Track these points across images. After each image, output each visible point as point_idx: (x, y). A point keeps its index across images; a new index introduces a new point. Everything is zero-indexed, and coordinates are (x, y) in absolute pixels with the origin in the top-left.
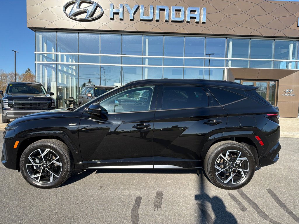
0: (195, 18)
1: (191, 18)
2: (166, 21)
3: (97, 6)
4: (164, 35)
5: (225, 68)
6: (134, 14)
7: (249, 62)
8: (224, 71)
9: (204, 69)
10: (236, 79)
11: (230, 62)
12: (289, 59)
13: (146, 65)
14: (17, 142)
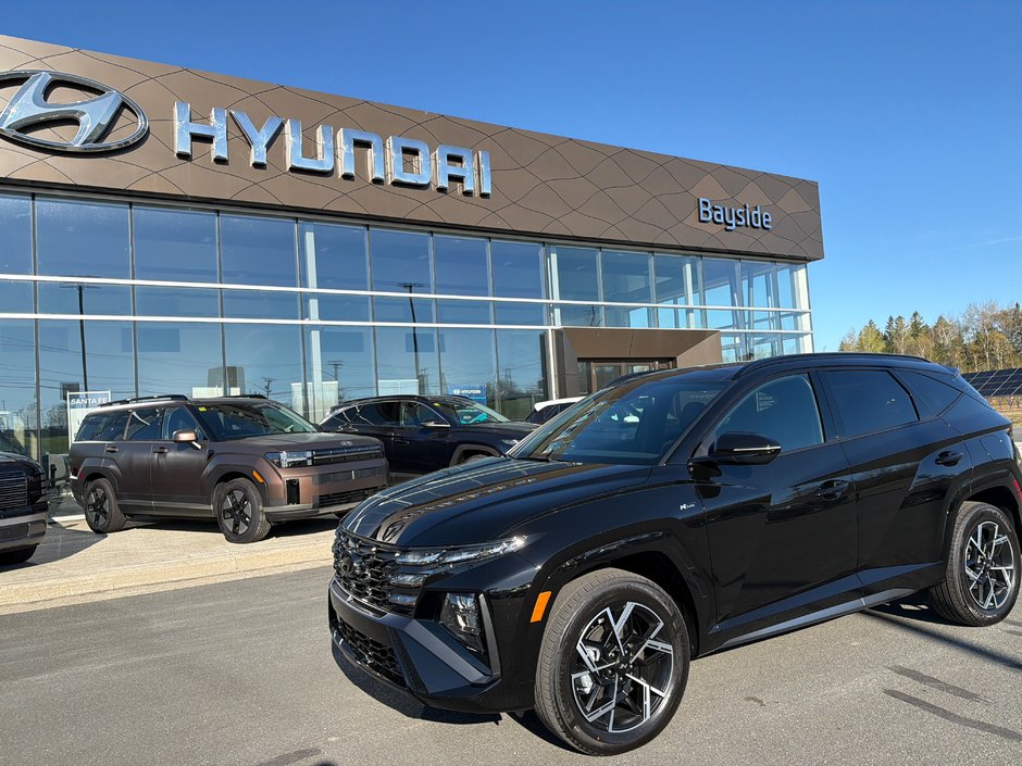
0: (460, 179)
1: (452, 178)
2: (377, 181)
3: (124, 105)
4: (367, 223)
5: (549, 328)
6: (268, 146)
7: (602, 311)
8: (543, 338)
9: (493, 332)
10: (580, 360)
11: (557, 312)
12: (687, 303)
13: (314, 319)
14: (544, 597)
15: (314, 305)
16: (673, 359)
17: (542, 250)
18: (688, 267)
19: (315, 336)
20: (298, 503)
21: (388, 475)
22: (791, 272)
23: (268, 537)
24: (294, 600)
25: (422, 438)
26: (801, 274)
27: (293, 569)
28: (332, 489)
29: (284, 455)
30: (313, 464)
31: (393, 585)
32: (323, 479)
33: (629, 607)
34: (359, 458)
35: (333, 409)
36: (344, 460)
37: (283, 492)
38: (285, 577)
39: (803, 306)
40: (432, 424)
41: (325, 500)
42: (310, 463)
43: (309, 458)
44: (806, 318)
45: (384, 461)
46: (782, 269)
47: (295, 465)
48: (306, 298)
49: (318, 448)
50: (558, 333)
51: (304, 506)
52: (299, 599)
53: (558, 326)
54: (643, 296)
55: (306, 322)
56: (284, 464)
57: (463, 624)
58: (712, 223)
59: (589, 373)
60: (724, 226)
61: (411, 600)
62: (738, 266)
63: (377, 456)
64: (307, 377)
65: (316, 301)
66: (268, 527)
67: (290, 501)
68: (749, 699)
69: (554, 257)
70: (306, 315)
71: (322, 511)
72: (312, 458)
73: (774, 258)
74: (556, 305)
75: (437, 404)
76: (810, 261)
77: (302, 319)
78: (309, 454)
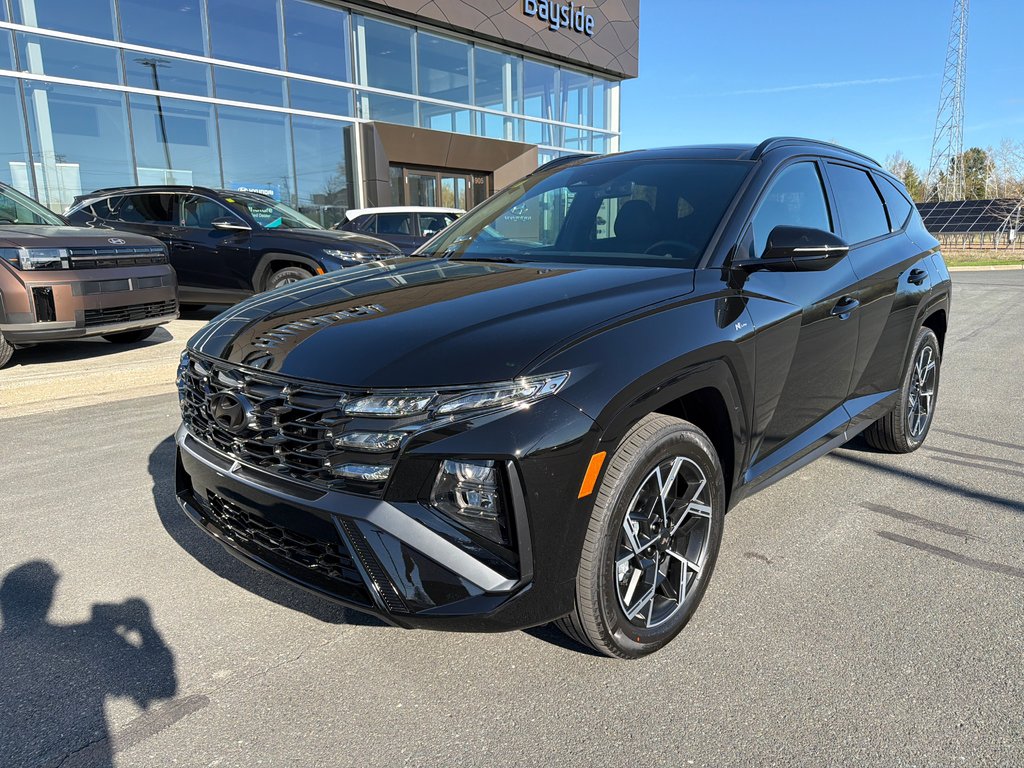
5: (356, 121)
7: (417, 107)
8: (348, 132)
9: (288, 118)
10: (392, 164)
11: (365, 101)
12: (505, 110)
13: (36, 72)
14: (597, 459)
15: (34, 51)
16: (490, 173)
17: (348, 19)
18: (508, 67)
19: (40, 98)
20: (54, 319)
21: (176, 289)
22: (605, 89)
23: (10, 364)
24: (72, 450)
25: (211, 244)
26: (615, 91)
27: (58, 406)
28: (101, 302)
29: (24, 252)
30: (71, 268)
31: (339, 448)
32: (88, 288)
33: (677, 463)
34: (136, 262)
35: (79, 200)
36: (116, 263)
37: (29, 303)
38: (48, 419)
39: (614, 128)
40: (225, 225)
41: (93, 317)
42: (65, 264)
43: (63, 259)
44: (615, 140)
45: (169, 269)
46: (598, 84)
47: (41, 268)
48: (23, 39)
49: (75, 246)
50: (366, 128)
51: (63, 323)
52: (82, 448)
53: (366, 119)
54: (460, 95)
55: (24, 75)
56: (26, 265)
57: (463, 504)
58: (535, 18)
59: (401, 180)
60: (547, 24)
61: (378, 474)
62: (558, 74)
63: (158, 262)
64: (33, 156)
65: (37, 47)
66: (10, 351)
67: (41, 316)
68: (749, 555)
69: (361, 30)
70: (23, 65)
71: (90, 331)
72: (68, 259)
73: (591, 69)
74: (362, 93)
75: (230, 200)
76: (625, 78)
77: (19, 70)
78: (63, 253)
